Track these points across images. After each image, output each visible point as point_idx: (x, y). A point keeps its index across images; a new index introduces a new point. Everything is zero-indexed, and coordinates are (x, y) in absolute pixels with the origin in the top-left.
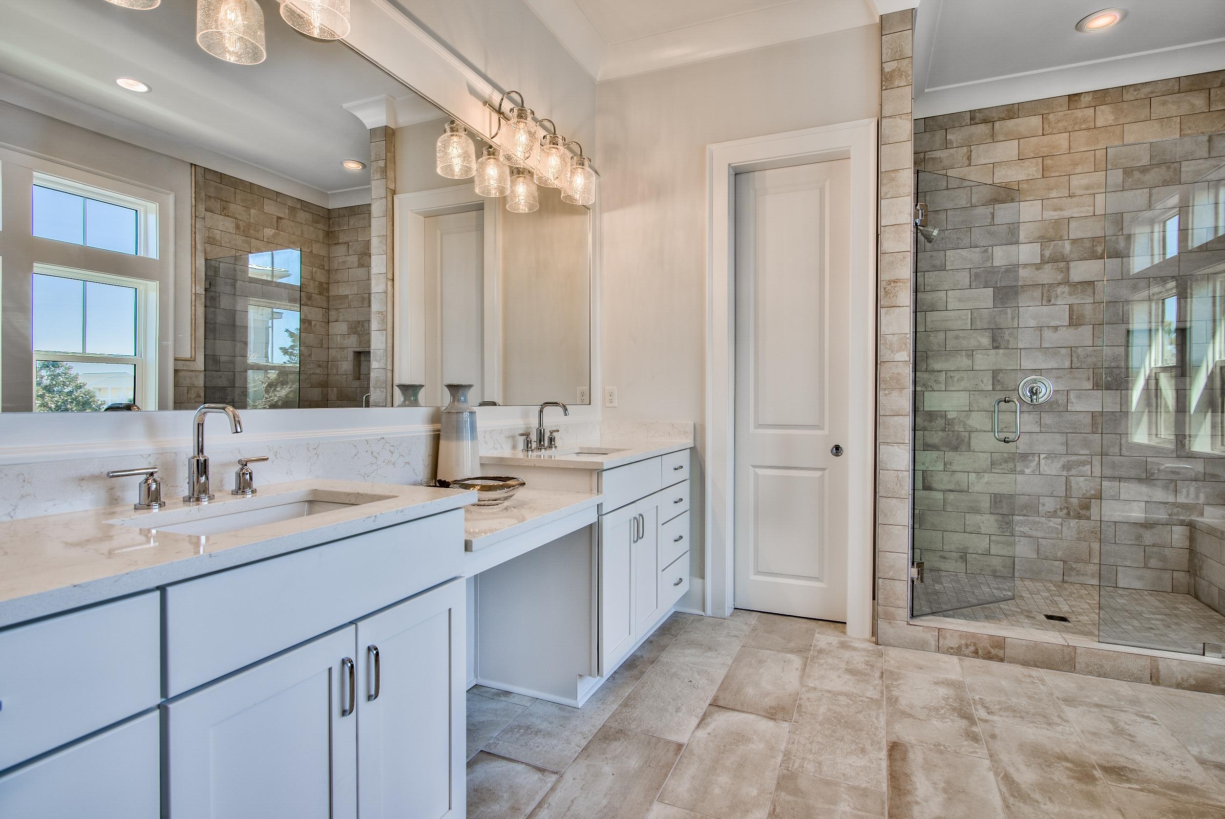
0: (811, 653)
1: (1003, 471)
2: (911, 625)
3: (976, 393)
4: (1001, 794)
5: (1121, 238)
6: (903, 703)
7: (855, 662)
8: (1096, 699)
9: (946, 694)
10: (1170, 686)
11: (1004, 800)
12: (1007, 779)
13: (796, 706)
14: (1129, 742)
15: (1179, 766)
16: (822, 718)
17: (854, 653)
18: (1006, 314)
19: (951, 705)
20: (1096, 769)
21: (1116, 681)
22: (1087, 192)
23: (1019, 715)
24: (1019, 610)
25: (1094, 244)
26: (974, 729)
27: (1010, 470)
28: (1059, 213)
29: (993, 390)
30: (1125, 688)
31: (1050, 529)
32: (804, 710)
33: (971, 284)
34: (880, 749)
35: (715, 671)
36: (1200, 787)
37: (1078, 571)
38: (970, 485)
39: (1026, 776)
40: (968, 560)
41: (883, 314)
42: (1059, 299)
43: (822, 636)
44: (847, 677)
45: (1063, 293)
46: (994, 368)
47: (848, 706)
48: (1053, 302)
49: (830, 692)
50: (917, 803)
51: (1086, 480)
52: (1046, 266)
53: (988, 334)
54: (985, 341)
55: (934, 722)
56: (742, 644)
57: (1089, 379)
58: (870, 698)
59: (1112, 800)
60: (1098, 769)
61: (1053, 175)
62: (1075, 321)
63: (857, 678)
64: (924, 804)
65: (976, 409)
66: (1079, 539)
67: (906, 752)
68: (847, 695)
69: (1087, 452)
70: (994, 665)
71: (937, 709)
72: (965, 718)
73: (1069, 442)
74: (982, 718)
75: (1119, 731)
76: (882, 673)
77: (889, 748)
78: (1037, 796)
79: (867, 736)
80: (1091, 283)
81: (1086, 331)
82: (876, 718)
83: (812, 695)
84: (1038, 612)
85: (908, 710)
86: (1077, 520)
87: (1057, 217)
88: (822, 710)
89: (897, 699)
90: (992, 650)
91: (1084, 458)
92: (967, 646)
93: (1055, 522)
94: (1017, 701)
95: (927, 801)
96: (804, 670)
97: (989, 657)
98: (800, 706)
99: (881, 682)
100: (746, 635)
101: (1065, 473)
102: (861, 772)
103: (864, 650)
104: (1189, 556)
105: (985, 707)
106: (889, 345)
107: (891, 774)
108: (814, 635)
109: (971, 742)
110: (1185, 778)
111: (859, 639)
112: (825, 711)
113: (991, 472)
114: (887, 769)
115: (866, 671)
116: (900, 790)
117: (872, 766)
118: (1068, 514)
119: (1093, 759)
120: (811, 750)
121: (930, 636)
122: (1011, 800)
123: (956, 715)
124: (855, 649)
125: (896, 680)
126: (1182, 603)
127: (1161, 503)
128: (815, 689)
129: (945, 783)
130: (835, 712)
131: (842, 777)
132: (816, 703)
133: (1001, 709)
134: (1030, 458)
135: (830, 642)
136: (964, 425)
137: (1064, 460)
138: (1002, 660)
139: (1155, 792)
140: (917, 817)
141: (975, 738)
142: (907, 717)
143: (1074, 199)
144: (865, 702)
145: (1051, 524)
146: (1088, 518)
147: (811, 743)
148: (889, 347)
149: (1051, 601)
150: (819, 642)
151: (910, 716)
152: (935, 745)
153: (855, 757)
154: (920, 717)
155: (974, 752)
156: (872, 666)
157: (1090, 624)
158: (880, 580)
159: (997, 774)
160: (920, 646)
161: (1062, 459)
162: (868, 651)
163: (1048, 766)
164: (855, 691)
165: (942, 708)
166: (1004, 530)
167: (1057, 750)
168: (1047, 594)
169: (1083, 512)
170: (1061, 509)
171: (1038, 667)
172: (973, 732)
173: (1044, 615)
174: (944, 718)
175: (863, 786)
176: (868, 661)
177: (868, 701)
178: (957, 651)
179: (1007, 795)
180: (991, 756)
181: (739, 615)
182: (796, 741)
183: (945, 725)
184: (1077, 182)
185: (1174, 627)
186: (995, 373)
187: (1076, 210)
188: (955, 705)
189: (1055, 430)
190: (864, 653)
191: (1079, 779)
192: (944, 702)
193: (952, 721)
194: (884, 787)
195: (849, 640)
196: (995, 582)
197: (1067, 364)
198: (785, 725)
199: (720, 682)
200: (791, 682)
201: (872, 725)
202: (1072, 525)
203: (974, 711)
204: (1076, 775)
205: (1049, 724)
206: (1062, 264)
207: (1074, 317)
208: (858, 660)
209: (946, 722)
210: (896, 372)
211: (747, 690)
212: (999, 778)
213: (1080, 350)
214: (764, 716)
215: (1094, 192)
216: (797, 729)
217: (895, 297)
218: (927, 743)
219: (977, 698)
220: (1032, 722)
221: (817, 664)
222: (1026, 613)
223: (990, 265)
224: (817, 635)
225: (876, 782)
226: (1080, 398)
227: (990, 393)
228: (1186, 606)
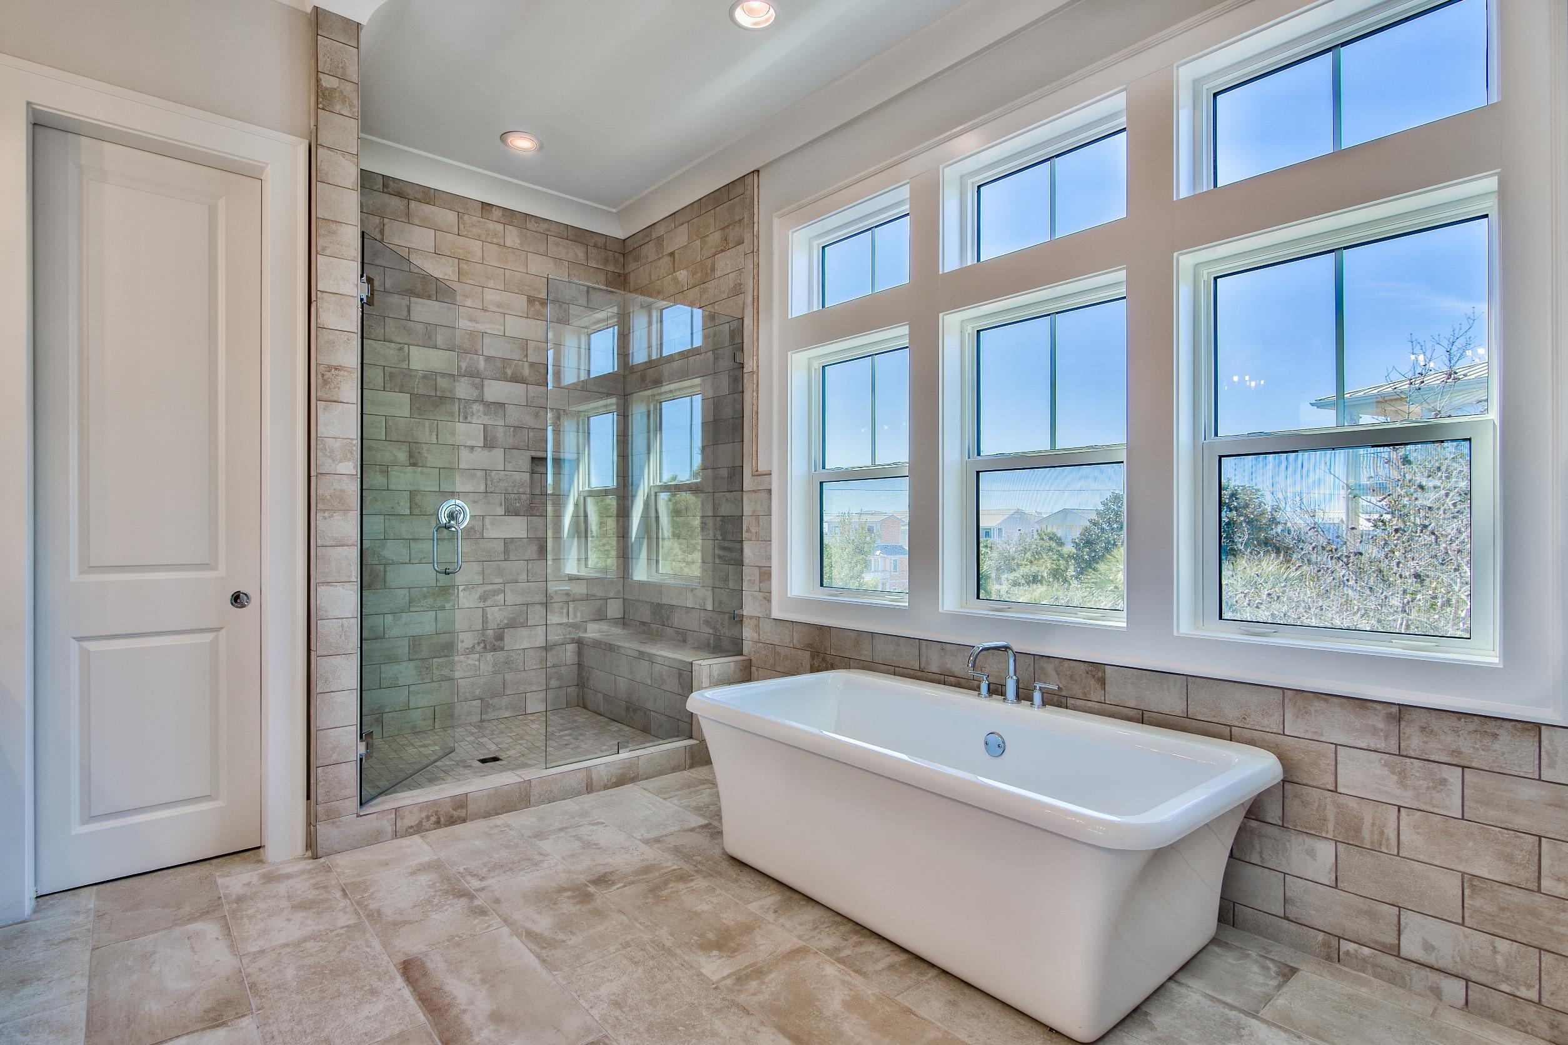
0: (226, 907)
1: (422, 609)
2: (362, 816)
3: (393, 518)
4: (533, 952)
5: (526, 364)
6: (389, 912)
7: (299, 892)
8: (557, 825)
9: (429, 881)
10: (599, 790)
11: (538, 956)
12: (531, 936)
13: (247, 987)
14: (598, 851)
15: (636, 853)
16: (295, 983)
17: (291, 882)
18: (424, 426)
19: (440, 890)
20: (589, 887)
21: (562, 801)
22: (499, 310)
23: (507, 869)
24: (454, 763)
25: (505, 365)
26: (477, 902)
27: (429, 606)
28: (473, 324)
29: (411, 514)
30: (571, 805)
31: (469, 666)
32: (263, 987)
33: (386, 385)
34: (392, 979)
35: (62, 1012)
36: (653, 862)
37: (494, 707)
38: (386, 629)
39: (543, 924)
40: (384, 722)
41: (320, 408)
42: (475, 417)
43: (229, 879)
44: (299, 916)
45: (479, 411)
46: (412, 488)
47: (323, 950)
48: (469, 419)
49: (287, 945)
50: (465, 1011)
51: (500, 609)
52: (463, 379)
53: (405, 448)
54: (402, 456)
55: (434, 916)
56: (90, 947)
57: (501, 505)
58: (347, 926)
59: (612, 907)
60: (590, 886)
61: (468, 282)
62: (489, 444)
63: (314, 910)
64: (472, 1007)
65: (392, 537)
66: (494, 673)
67: (423, 966)
68: (313, 937)
69: (500, 581)
70: (458, 828)
71: (429, 902)
72: (462, 896)
73: (485, 570)
74: (478, 888)
75: (587, 845)
76: (343, 890)
77: (401, 971)
78: (561, 936)
79: (368, 973)
80: (502, 405)
81: (499, 453)
82: (367, 947)
83: (263, 962)
84: (472, 759)
85: (398, 918)
86: (493, 653)
87: (472, 329)
88: (290, 973)
89: (379, 911)
90: (455, 813)
91: (498, 586)
92: (428, 818)
93: (473, 659)
94: (498, 856)
95: (472, 1003)
96: (229, 934)
97: (452, 821)
98: (253, 986)
99: (348, 901)
100: (88, 930)
101: (481, 605)
102: (385, 1017)
103: (303, 872)
104: (578, 671)
105: (474, 875)
106: (330, 452)
107: (420, 999)
108: (215, 882)
109: (482, 918)
110: (643, 860)
111: (289, 862)
112: (295, 972)
113: (410, 612)
114: (413, 996)
115: (321, 897)
116: (439, 1009)
117: (394, 1003)
118: (485, 648)
119: (583, 878)
120: (305, 1031)
121: (386, 822)
122: (544, 953)
123: (451, 897)
124: (289, 876)
125: (365, 890)
126: (576, 715)
127: (558, 624)
128: (262, 952)
129: (478, 973)
130: (310, 967)
131: (365, 1038)
132: (276, 969)
133: (490, 871)
134: (451, 591)
135: (247, 881)
136: (378, 557)
137: (481, 590)
138: (464, 821)
139: (633, 883)
140: (472, 1026)
141: (482, 912)
142: (402, 926)
143: (487, 314)
144: (342, 934)
145: (470, 662)
146: (502, 649)
147: (300, 1022)
148: (329, 454)
149: (478, 744)
150: (230, 889)
151: (405, 923)
152: (448, 941)
153: (368, 1006)
154: (417, 919)
155: (489, 926)
156: (326, 887)
157: (520, 757)
158: (319, 770)
159: (519, 936)
160: (374, 838)
161: (479, 589)
162: (309, 871)
163: (555, 903)
164: (322, 928)
165: (434, 897)
166: (424, 677)
167: (554, 885)
168: (472, 738)
169: (497, 643)
170: (479, 644)
171: (498, 814)
172: (477, 907)
173: (478, 760)
174: (442, 906)
175: (397, 1031)
176: (317, 884)
177: (346, 931)
178: (418, 829)
179: (537, 949)
180: (505, 921)
181: (52, 905)
182: (276, 1033)
183: (446, 913)
184: (491, 296)
185: (580, 738)
186: (413, 494)
187: (488, 326)
188: (445, 887)
189: (473, 559)
190: (304, 877)
191: (581, 902)
192: (432, 890)
193: (452, 905)
194: (421, 1017)
195: (274, 868)
196: (417, 740)
197: (482, 488)
198: (246, 1021)
199: (83, 1024)
200: (218, 961)
201: (367, 957)
202: (488, 659)
203: (467, 885)
204: (578, 899)
205: (536, 864)
206: (477, 381)
207: (489, 439)
208: (303, 887)
209: (446, 910)
210: (339, 487)
211: (147, 1008)
212: (524, 938)
213: (494, 473)
214: (204, 1029)
215: (507, 312)
216: (268, 1017)
217: (337, 389)
218: (439, 943)
219: (461, 869)
220: (523, 869)
221: (245, 920)
222: (461, 764)
223: (406, 367)
224: (220, 881)
225: (409, 1018)
226: (494, 524)
227: (408, 518)
228: (582, 717)
